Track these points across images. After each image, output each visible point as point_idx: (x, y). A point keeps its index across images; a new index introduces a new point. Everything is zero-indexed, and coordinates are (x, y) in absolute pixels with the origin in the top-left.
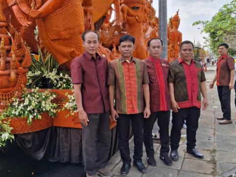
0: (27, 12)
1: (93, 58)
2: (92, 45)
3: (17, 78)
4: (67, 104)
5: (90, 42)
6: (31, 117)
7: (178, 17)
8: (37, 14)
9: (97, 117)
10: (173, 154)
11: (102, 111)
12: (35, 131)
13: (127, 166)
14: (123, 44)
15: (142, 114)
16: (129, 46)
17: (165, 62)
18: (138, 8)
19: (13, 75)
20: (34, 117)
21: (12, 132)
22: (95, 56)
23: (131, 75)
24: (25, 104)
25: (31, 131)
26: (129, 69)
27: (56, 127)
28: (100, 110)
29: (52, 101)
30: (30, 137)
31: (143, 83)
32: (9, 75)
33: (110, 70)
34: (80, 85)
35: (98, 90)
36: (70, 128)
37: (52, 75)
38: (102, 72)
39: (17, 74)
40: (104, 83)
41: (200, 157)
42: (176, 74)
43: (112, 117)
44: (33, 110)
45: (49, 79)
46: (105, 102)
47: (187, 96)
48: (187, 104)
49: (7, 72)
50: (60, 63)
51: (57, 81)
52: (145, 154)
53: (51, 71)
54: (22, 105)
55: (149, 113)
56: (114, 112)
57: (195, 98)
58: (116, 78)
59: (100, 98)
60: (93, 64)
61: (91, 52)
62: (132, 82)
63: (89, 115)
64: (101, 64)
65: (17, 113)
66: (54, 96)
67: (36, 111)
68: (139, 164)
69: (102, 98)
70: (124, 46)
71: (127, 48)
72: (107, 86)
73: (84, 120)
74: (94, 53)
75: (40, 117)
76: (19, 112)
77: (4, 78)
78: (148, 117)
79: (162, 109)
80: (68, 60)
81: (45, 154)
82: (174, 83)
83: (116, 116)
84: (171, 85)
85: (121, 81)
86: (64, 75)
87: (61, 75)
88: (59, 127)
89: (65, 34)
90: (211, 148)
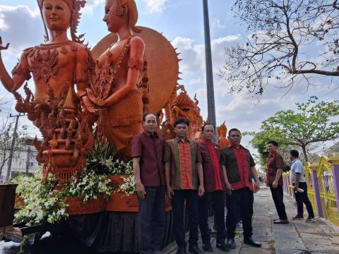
0: (95, 102)
1: (151, 136)
2: (151, 124)
3: (78, 158)
4: (123, 185)
5: (149, 121)
6: (87, 197)
7: (225, 126)
8: (104, 103)
9: (154, 190)
10: (229, 243)
11: (159, 185)
12: (88, 213)
13: (182, 249)
14: (178, 125)
15: (197, 191)
16: (184, 128)
17: (217, 146)
18: (188, 110)
19: (76, 154)
20: (90, 197)
21: (67, 210)
22: (153, 134)
23: (186, 152)
24: (83, 183)
25: (84, 213)
26: (183, 147)
27: (109, 212)
28: (157, 184)
29: (107, 185)
30: (82, 220)
31: (197, 161)
32: (72, 154)
33: (167, 148)
34: (139, 158)
35: (155, 164)
36: (123, 212)
37: (108, 163)
38: (159, 148)
39: (80, 155)
40: (161, 159)
41: (259, 246)
42: (227, 156)
43: (167, 194)
44: (89, 190)
45: (105, 166)
46: (162, 176)
47: (239, 177)
48: (239, 185)
49: (70, 151)
50: (118, 149)
51: (113, 168)
52: (200, 240)
53: (108, 158)
54: (80, 184)
55: (203, 190)
56: (170, 189)
57: (247, 180)
58: (172, 156)
59: (156, 171)
60: (151, 141)
61: (150, 130)
62: (187, 159)
63: (146, 188)
64: (158, 142)
65: (74, 192)
66: (110, 180)
67: (92, 192)
68: (194, 247)
69: (159, 172)
70: (180, 128)
71: (182, 129)
72: (164, 163)
73: (141, 192)
74: (153, 130)
75: (95, 197)
76: (76, 191)
77: (67, 157)
78: (202, 194)
79: (217, 188)
80: (125, 146)
81: (95, 240)
82: (226, 166)
83: (171, 193)
84: (224, 167)
85: (176, 158)
86: (120, 162)
87: (117, 161)
88: (112, 212)
89: (126, 122)
90: (270, 240)
